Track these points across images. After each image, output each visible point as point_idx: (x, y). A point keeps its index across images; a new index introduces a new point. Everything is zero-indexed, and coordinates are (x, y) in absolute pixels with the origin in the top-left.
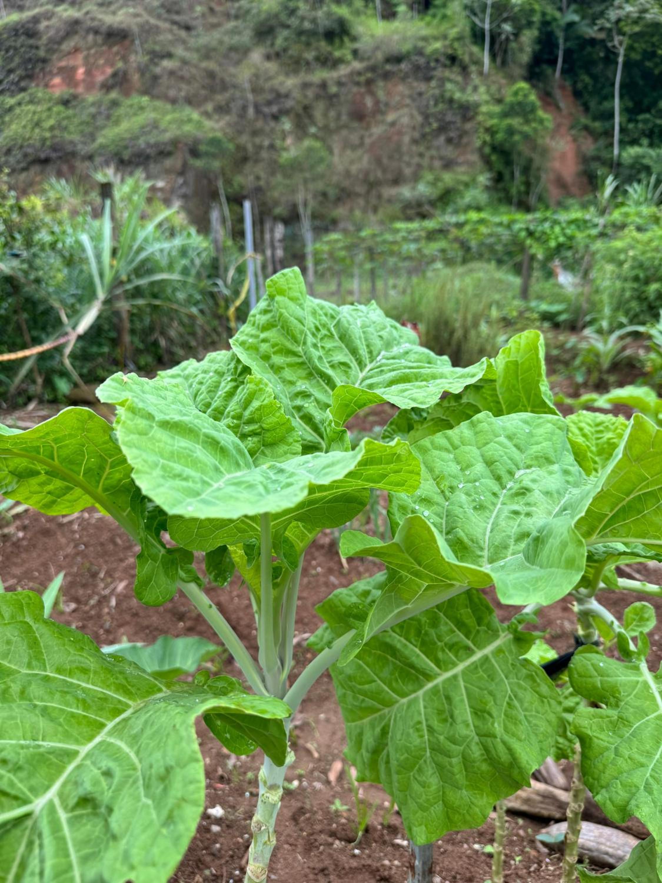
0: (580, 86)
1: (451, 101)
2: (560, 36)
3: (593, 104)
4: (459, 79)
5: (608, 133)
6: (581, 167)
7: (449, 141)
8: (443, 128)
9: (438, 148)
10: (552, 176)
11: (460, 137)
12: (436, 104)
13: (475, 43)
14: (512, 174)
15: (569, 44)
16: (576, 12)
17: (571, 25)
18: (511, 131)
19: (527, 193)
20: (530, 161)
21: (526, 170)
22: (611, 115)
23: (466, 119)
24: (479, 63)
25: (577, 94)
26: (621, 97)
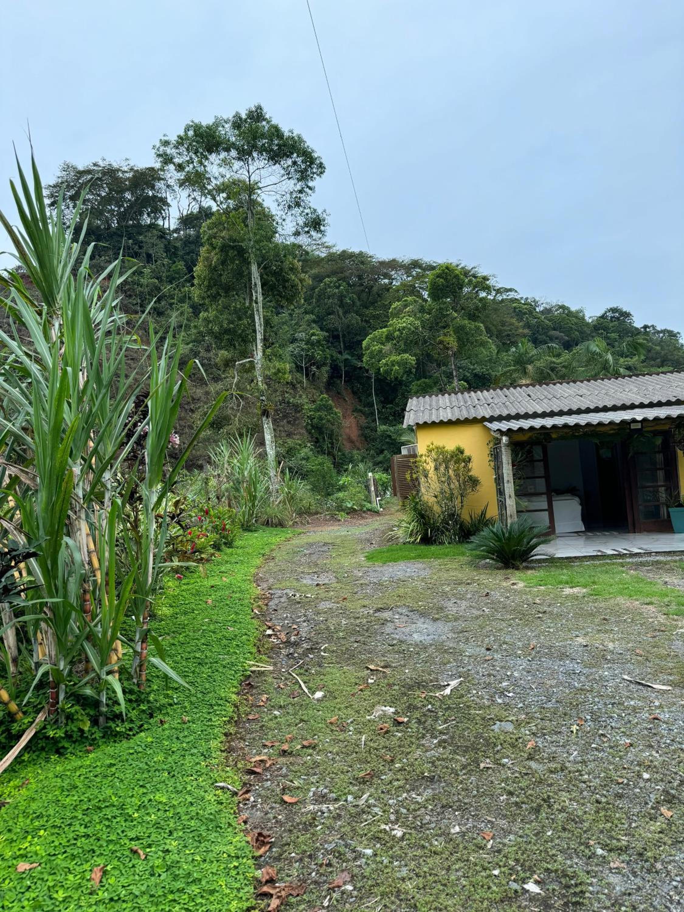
0: (355, 389)
1: (288, 403)
2: (342, 365)
3: (363, 398)
4: (291, 391)
5: (373, 414)
6: (360, 432)
7: (289, 422)
8: (285, 417)
9: (283, 426)
10: (345, 437)
11: (295, 420)
12: (280, 405)
13: (298, 371)
14: (324, 438)
15: (346, 369)
16: (348, 354)
17: (346, 360)
18: (321, 419)
19: (333, 448)
20: (332, 431)
21: (331, 436)
22: (373, 405)
23: (297, 411)
24: (301, 382)
25: (354, 393)
26: (376, 395)
